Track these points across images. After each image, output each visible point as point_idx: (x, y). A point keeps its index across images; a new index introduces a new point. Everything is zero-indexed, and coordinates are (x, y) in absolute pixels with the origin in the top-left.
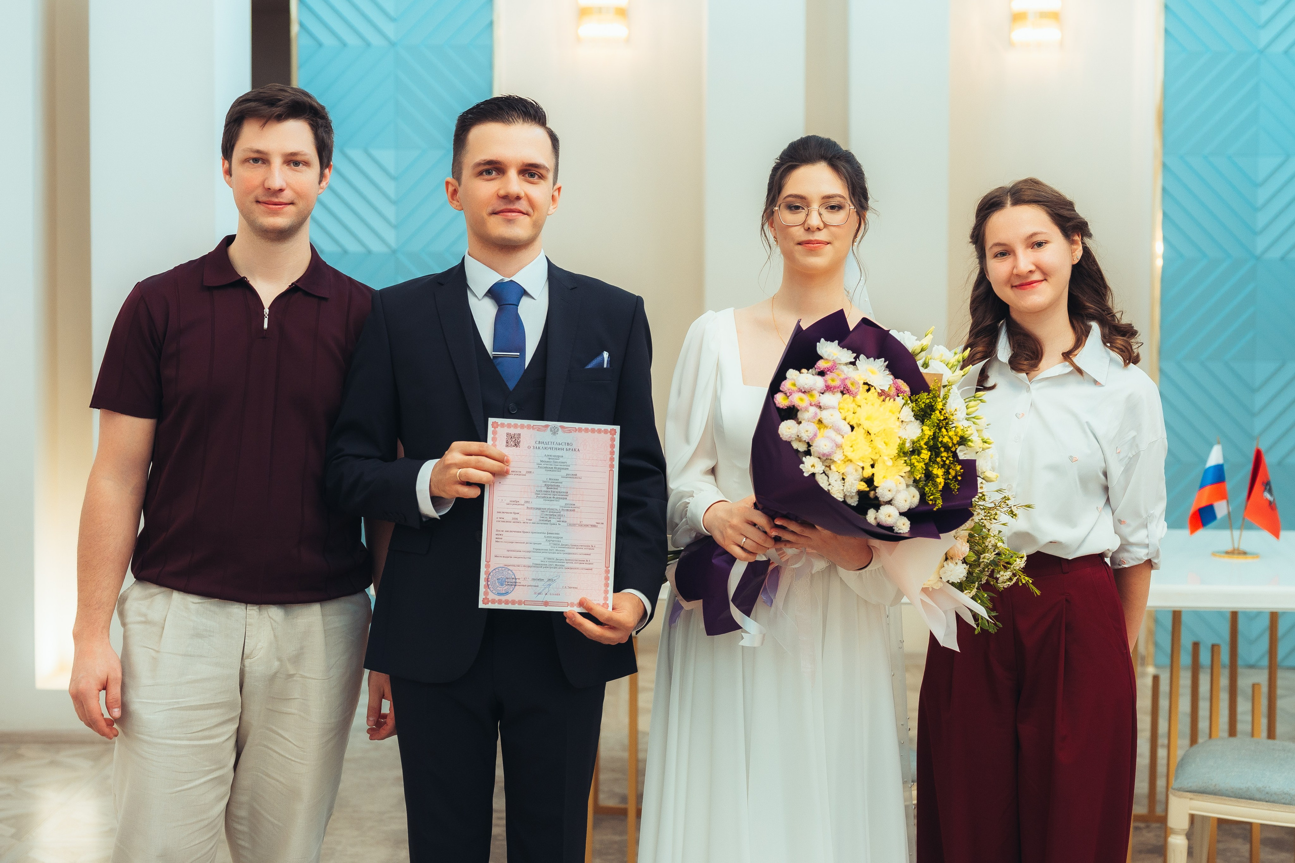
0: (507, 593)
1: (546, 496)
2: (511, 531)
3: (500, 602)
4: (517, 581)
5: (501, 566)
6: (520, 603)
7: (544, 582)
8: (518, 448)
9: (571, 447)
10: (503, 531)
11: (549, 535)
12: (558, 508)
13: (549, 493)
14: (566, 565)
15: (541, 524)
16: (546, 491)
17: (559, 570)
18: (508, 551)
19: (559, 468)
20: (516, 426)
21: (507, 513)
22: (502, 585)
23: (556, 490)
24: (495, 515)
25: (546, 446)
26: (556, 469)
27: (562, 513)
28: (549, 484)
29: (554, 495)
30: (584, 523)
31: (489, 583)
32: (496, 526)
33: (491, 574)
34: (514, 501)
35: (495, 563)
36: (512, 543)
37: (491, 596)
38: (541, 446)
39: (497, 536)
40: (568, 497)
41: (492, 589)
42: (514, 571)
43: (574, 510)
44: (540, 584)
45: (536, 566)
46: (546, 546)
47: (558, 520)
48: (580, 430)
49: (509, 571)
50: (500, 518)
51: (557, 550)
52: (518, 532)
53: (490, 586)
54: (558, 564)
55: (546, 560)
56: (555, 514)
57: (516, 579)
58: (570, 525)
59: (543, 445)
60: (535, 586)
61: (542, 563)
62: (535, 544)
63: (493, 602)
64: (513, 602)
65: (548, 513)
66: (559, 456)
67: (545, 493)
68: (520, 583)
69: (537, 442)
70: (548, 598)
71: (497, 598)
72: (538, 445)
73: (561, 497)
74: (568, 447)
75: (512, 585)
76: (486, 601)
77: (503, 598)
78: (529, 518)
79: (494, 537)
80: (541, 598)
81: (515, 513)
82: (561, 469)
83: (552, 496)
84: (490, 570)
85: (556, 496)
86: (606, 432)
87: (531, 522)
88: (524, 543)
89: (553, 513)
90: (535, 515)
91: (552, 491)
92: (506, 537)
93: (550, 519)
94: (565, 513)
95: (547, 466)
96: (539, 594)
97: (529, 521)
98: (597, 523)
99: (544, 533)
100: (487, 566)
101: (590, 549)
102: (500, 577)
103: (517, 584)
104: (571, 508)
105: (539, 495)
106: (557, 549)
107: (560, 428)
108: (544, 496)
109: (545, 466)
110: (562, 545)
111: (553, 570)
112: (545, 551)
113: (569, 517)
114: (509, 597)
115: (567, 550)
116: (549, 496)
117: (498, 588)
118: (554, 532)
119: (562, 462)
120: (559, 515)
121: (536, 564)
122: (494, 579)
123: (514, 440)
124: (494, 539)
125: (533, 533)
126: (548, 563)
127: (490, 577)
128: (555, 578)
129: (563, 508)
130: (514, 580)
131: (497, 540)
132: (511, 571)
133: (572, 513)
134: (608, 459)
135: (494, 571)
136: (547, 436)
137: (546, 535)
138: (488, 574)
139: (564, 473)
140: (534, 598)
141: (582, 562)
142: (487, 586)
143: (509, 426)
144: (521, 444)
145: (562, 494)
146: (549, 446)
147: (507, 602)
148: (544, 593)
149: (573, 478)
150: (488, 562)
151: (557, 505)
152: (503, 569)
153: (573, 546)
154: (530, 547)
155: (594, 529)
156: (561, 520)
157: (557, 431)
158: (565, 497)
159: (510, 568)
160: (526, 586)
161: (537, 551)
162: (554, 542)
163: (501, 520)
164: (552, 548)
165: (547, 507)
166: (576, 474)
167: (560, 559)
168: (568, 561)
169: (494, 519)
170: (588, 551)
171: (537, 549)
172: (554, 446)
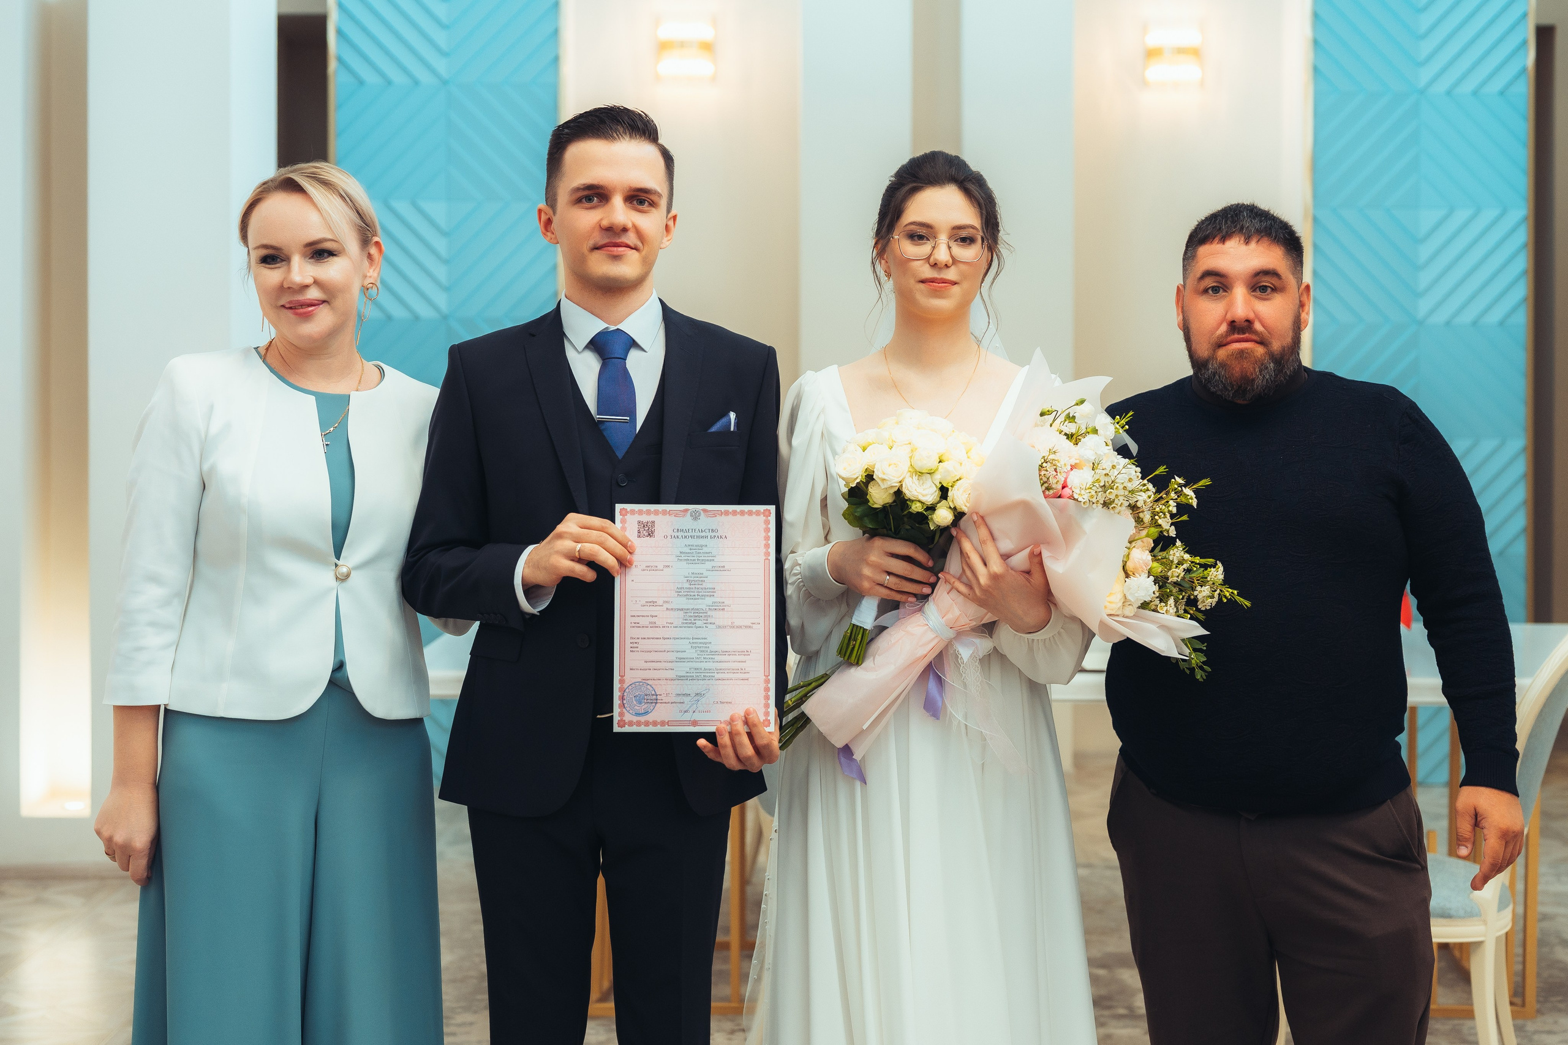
0: (646, 713)
1: (688, 593)
2: (648, 639)
3: (639, 724)
4: (659, 697)
5: (639, 680)
6: (663, 723)
7: (691, 699)
8: (652, 538)
9: (716, 534)
10: (638, 638)
11: (695, 641)
12: (704, 607)
13: (692, 590)
14: (717, 676)
15: (685, 627)
16: (689, 588)
17: (708, 683)
18: (646, 662)
19: (703, 560)
21: (643, 616)
22: (640, 704)
23: (701, 586)
24: (629, 620)
25: (686, 534)
26: (699, 562)
27: (709, 613)
28: (692, 579)
29: (699, 592)
30: (736, 624)
31: (625, 702)
32: (630, 632)
33: (627, 691)
34: (650, 602)
35: (629, 677)
36: (651, 652)
37: (628, 717)
38: (680, 534)
39: (632, 645)
40: (715, 594)
41: (628, 709)
42: (653, 686)
43: (723, 609)
44: (686, 699)
45: (680, 678)
46: (692, 653)
47: (705, 622)
49: (649, 687)
50: (635, 623)
51: (704, 658)
52: (657, 639)
53: (626, 705)
54: (706, 674)
55: (692, 670)
56: (701, 615)
57: (657, 695)
58: (719, 627)
59: (682, 533)
60: (680, 703)
61: (688, 674)
62: (678, 652)
65: (692, 614)
66: (702, 546)
67: (688, 590)
68: (662, 700)
69: (675, 531)
70: (697, 717)
71: (635, 719)
72: (676, 534)
73: (706, 594)
74: (713, 534)
75: (652, 703)
77: (643, 719)
78: (669, 621)
79: (628, 645)
80: (687, 717)
81: (652, 616)
82: (705, 560)
83: (696, 594)
84: (625, 686)
87: (672, 625)
89: (698, 614)
90: (677, 618)
91: (695, 588)
92: (643, 645)
93: (695, 622)
94: (713, 613)
95: (689, 558)
96: (685, 712)
97: (669, 625)
98: (752, 624)
99: (688, 638)
101: (744, 655)
102: (637, 694)
103: (658, 701)
104: (719, 607)
105: (680, 594)
106: (704, 656)
107: (702, 512)
108: (685, 594)
109: (686, 558)
110: (711, 652)
111: (701, 682)
112: (690, 660)
113: (718, 618)
114: (650, 718)
115: (717, 658)
116: (692, 594)
117: (636, 707)
118: (701, 637)
119: (706, 553)
120: (705, 616)
122: (631, 696)
123: (647, 530)
124: (628, 649)
125: (675, 639)
126: (694, 674)
127: (625, 694)
128: (704, 692)
129: (710, 607)
130: (655, 697)
131: (632, 649)
132: (651, 686)
133: (721, 612)
134: (763, 545)
135: (630, 687)
136: (687, 522)
137: (691, 641)
138: (623, 690)
139: (709, 565)
140: (679, 717)
141: (734, 671)
142: (622, 706)
144: (656, 533)
145: (709, 590)
146: (689, 534)
148: (691, 711)
149: (720, 570)
150: (622, 677)
151: (703, 604)
152: (642, 684)
153: (725, 653)
154: (672, 656)
155: (749, 631)
156: (709, 621)
157: (699, 516)
158: (712, 594)
159: (650, 682)
160: (669, 703)
162: (701, 649)
163: (636, 625)
164: (699, 656)
165: (691, 607)
166: (724, 567)
167: (710, 669)
168: (719, 671)
169: (628, 625)
170: (742, 658)
171: (680, 659)
172: (696, 534)
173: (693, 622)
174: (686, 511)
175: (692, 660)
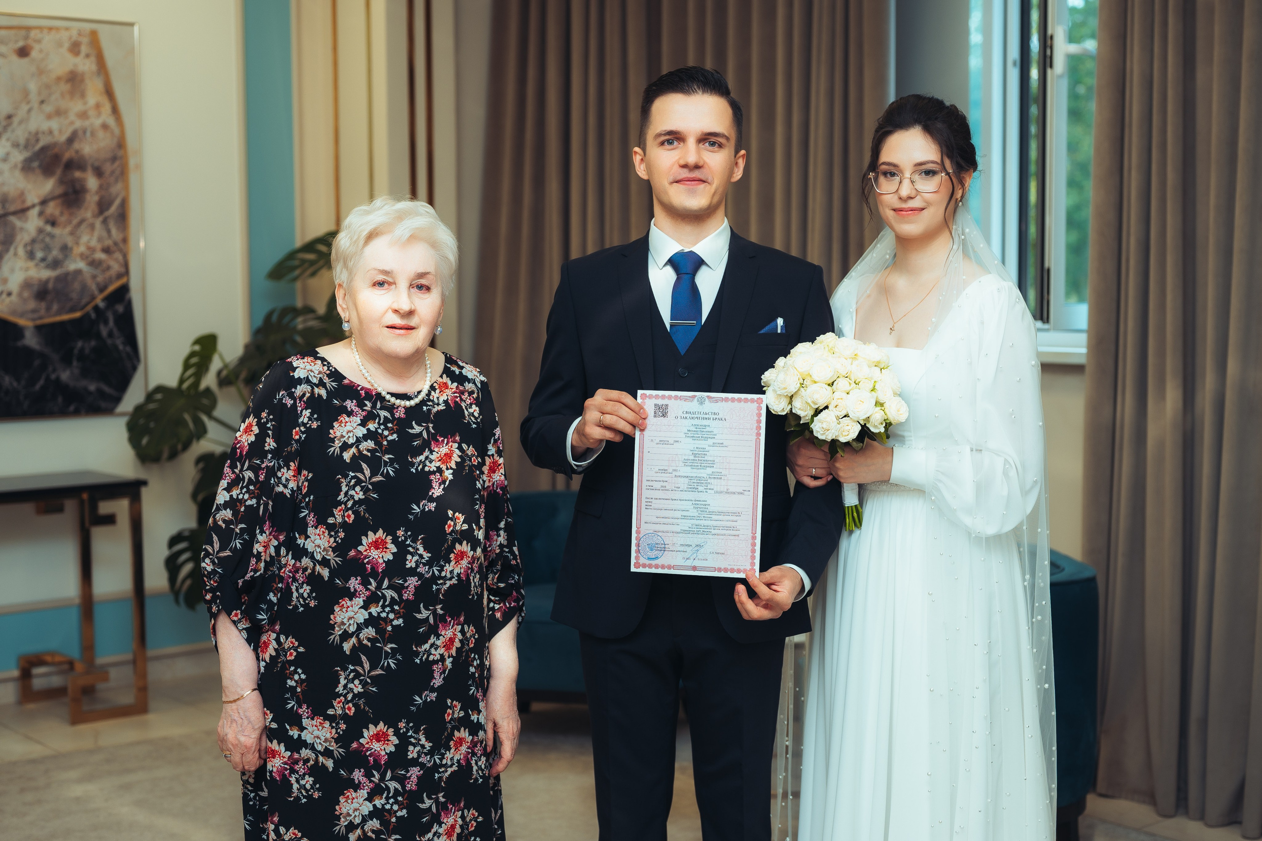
0: (657, 558)
1: (693, 464)
2: (660, 499)
3: (650, 566)
4: (666, 546)
5: (651, 532)
6: (669, 567)
7: (692, 548)
8: (666, 418)
9: (717, 417)
10: (652, 498)
11: (697, 502)
12: (705, 476)
13: (696, 462)
14: (713, 532)
15: (689, 491)
16: (694, 460)
17: (706, 536)
18: (658, 518)
19: (706, 437)
20: (663, 397)
21: (656, 481)
22: (652, 550)
23: (703, 459)
24: (645, 483)
25: (693, 416)
26: (703, 439)
27: (709, 481)
28: (697, 452)
29: (701, 463)
30: (731, 489)
31: (640, 548)
32: (646, 493)
33: (642, 539)
34: (662, 470)
35: (644, 528)
36: (661, 509)
37: (642, 561)
38: (688, 415)
39: (647, 504)
40: (715, 466)
41: (642, 554)
42: (662, 537)
43: (721, 478)
44: (688, 549)
46: (694, 512)
47: (705, 487)
48: (727, 400)
49: (659, 537)
50: (649, 486)
51: (704, 517)
52: (667, 499)
53: (641, 551)
54: (705, 530)
55: (694, 526)
56: (702, 482)
57: (665, 544)
58: (717, 492)
59: (690, 415)
60: (684, 552)
61: (690, 529)
62: (683, 511)
63: (644, 566)
64: (663, 567)
65: (695, 481)
66: (705, 426)
68: (669, 548)
69: (685, 413)
70: (697, 563)
71: (648, 562)
72: (685, 415)
73: (709, 465)
74: (715, 417)
75: (661, 550)
76: (637, 565)
77: (654, 562)
78: (677, 486)
79: (644, 504)
80: (689, 563)
81: (663, 481)
82: (707, 438)
83: (699, 465)
84: (641, 536)
85: (703, 465)
86: (752, 401)
87: (679, 489)
88: (672, 510)
89: (700, 481)
90: (683, 483)
91: (699, 460)
92: (655, 504)
93: (697, 487)
94: (712, 481)
95: (694, 435)
96: (687, 559)
97: (677, 489)
98: (744, 491)
99: (691, 500)
100: (638, 532)
101: (736, 516)
102: (650, 542)
103: (666, 549)
104: (718, 476)
105: (687, 464)
106: (704, 515)
108: (691, 464)
109: (693, 435)
110: (709, 512)
111: (700, 536)
112: (692, 518)
113: (715, 484)
114: (659, 562)
115: (714, 517)
116: (696, 464)
117: (648, 553)
118: (702, 499)
119: (709, 432)
120: (706, 483)
121: (684, 531)
122: (645, 544)
123: (662, 411)
124: (643, 507)
125: (681, 500)
126: (695, 529)
127: (640, 542)
128: (701, 545)
129: (710, 476)
130: (663, 546)
131: (646, 507)
133: (719, 480)
134: (755, 427)
135: (644, 537)
136: (693, 406)
137: (694, 502)
138: (638, 539)
139: (710, 441)
140: (682, 562)
141: (728, 528)
142: (638, 551)
143: (657, 397)
144: (669, 414)
145: (710, 462)
146: (696, 416)
147: (657, 567)
148: (692, 558)
149: (719, 447)
150: (638, 528)
151: (704, 473)
152: (654, 535)
153: (720, 513)
154: (678, 514)
155: (741, 496)
156: (709, 487)
157: (704, 401)
158: (712, 465)
159: (660, 534)
160: (674, 551)
161: (684, 517)
162: (701, 510)
163: (651, 488)
164: (699, 515)
165: (694, 475)
166: (722, 444)
167: (707, 526)
168: (715, 527)
169: (644, 487)
170: (735, 518)
171: (684, 516)
172: (701, 416)
173: (696, 487)
174: (694, 397)
175: (693, 518)
